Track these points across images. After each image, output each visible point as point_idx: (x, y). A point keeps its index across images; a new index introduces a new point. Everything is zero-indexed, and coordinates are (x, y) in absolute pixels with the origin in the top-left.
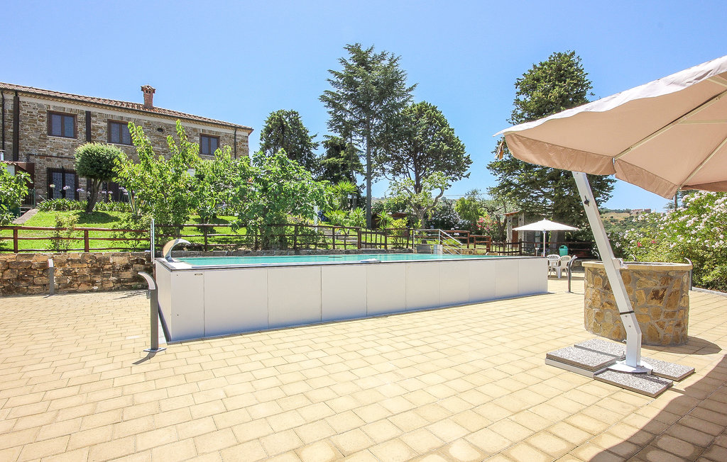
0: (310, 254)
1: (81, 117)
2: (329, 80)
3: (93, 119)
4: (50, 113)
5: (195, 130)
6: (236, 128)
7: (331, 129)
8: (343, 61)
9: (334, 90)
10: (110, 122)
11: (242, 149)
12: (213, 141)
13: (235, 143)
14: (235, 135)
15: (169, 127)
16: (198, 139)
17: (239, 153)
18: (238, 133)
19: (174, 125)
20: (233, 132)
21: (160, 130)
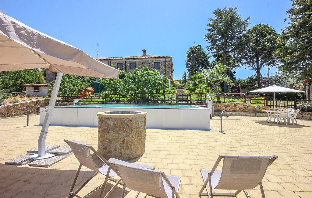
0: (154, 104)
1: (124, 63)
2: (206, 29)
3: (126, 63)
4: (118, 64)
5: (152, 61)
6: (165, 58)
7: (209, 50)
8: (210, 19)
9: (209, 32)
10: (130, 63)
11: (168, 65)
12: (158, 64)
13: (165, 63)
14: (165, 60)
15: (145, 62)
16: (153, 64)
17: (167, 67)
18: (166, 59)
19: (146, 61)
20: (164, 59)
21: (143, 63)
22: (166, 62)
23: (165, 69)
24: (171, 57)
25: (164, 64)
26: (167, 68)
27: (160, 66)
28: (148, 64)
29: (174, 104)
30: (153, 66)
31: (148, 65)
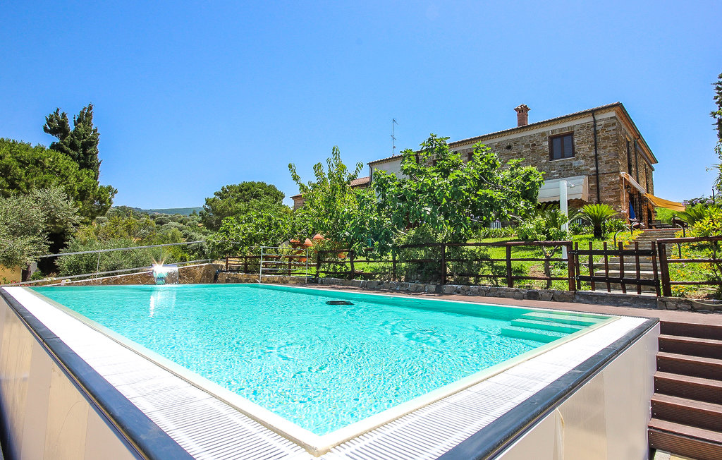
5: (543, 134)
6: (593, 112)
11: (607, 138)
12: (567, 140)
13: (596, 133)
14: (595, 121)
15: (516, 141)
16: (547, 143)
17: (602, 144)
18: (598, 117)
19: (521, 138)
20: (591, 119)
21: (509, 147)
22: (598, 128)
23: (593, 153)
24: (619, 105)
25: (591, 138)
26: (605, 148)
27: (573, 148)
28: (527, 146)
29: (557, 297)
30: (547, 149)
31: (529, 149)
